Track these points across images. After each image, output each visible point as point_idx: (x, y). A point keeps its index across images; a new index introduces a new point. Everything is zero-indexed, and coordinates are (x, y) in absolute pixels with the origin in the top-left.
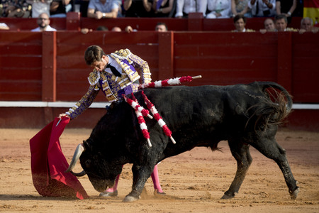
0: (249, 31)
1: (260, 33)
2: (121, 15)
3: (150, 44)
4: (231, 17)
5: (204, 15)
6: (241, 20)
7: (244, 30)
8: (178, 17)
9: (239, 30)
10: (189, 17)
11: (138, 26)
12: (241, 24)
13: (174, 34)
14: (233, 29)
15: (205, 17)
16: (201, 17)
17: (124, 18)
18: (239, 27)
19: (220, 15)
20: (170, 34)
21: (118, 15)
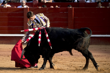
0: (103, 7)
1: (107, 8)
2: (54, 2)
3: (65, 12)
4: (96, 2)
5: (85, 1)
6: (100, 3)
7: (101, 7)
8: (75, 2)
9: (99, 7)
10: (80, 2)
11: (60, 6)
12: (100, 5)
13: (74, 8)
14: (97, 7)
15: (86, 2)
16: (84, 2)
17: (55, 2)
18: (99, 6)
19: (92, 1)
20: (72, 8)
21: (52, 2)
